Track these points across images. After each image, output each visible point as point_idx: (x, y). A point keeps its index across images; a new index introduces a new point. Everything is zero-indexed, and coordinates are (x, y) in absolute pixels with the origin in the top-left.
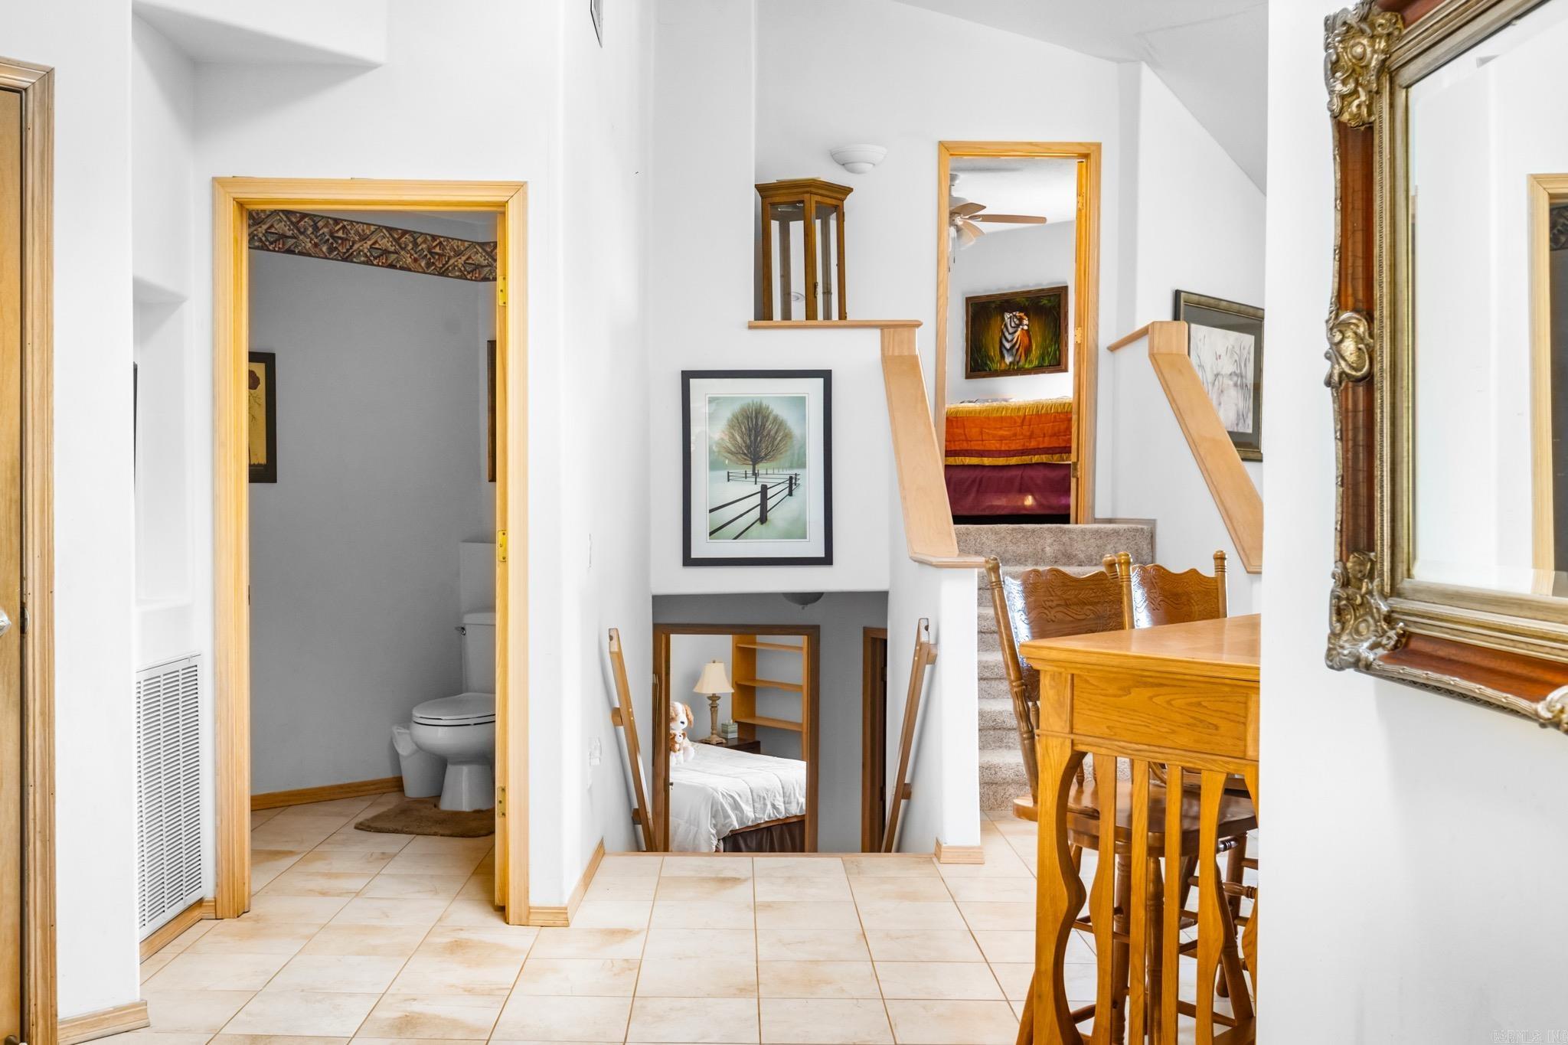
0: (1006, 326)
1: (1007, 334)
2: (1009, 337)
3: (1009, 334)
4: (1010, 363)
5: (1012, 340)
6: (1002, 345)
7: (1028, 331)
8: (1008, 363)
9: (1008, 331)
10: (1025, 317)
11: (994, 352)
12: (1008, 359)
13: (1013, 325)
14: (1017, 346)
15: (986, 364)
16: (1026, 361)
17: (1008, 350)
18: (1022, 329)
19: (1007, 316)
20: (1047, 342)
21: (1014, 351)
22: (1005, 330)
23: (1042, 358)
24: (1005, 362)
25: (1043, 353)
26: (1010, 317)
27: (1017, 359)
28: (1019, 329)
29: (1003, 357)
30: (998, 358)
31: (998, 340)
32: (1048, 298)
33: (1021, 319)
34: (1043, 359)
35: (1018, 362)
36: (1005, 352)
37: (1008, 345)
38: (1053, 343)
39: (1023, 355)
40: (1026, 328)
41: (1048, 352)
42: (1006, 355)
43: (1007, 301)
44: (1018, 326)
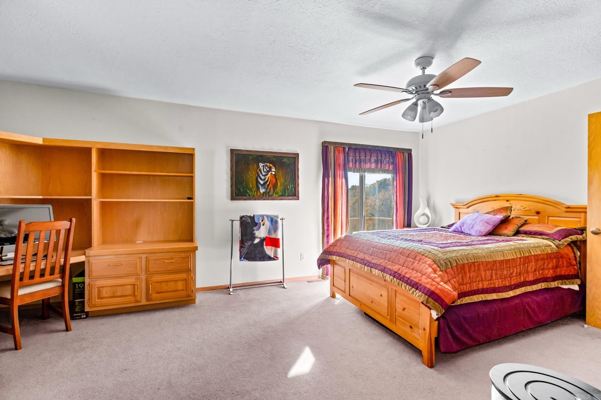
0: (260, 170)
1: (261, 175)
2: (263, 178)
3: (263, 175)
4: (264, 193)
5: (265, 179)
6: (257, 182)
7: (275, 175)
8: (262, 193)
9: (262, 173)
10: (273, 167)
11: (252, 184)
12: (262, 190)
13: (265, 170)
14: (268, 183)
15: (247, 192)
16: (274, 192)
17: (262, 185)
18: (271, 174)
19: (261, 165)
20: (287, 182)
21: (266, 186)
22: (259, 173)
23: (284, 190)
24: (260, 192)
25: (285, 188)
26: (263, 166)
27: (268, 190)
28: (269, 173)
29: (258, 189)
30: (255, 189)
31: (255, 178)
32: (288, 158)
33: (270, 168)
34: (285, 192)
35: (269, 193)
36: (260, 186)
37: (262, 182)
38: (290, 183)
39: (272, 189)
40: (273, 173)
41: (287, 188)
42: (261, 188)
43: (261, 156)
44: (268, 172)
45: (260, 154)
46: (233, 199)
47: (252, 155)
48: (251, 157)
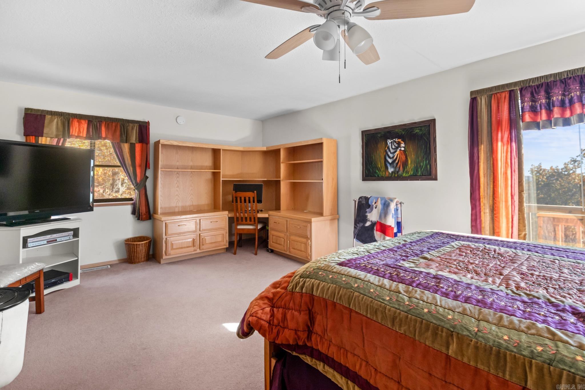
0: (388, 148)
1: (389, 153)
2: (391, 155)
3: (391, 153)
4: (392, 172)
5: (393, 157)
6: (386, 160)
7: (404, 151)
8: (391, 172)
9: (390, 151)
10: (402, 142)
11: (380, 164)
12: (391, 170)
13: (393, 147)
14: (397, 161)
15: (376, 172)
16: (403, 171)
17: (390, 164)
18: (400, 150)
19: (389, 141)
20: (420, 158)
21: (395, 164)
22: (388, 150)
23: (416, 169)
24: (388, 172)
25: (417, 166)
26: (392, 142)
27: (397, 170)
28: (398, 150)
29: (387, 168)
30: (383, 169)
32: (420, 128)
33: (399, 144)
34: (417, 171)
35: (398, 172)
36: (388, 165)
37: (390, 161)
38: (424, 159)
39: (401, 167)
40: (403, 149)
41: (420, 166)
42: (389, 167)
43: (389, 132)
44: (397, 148)
45: (387, 130)
46: (364, 179)
47: (380, 133)
48: (379, 135)
